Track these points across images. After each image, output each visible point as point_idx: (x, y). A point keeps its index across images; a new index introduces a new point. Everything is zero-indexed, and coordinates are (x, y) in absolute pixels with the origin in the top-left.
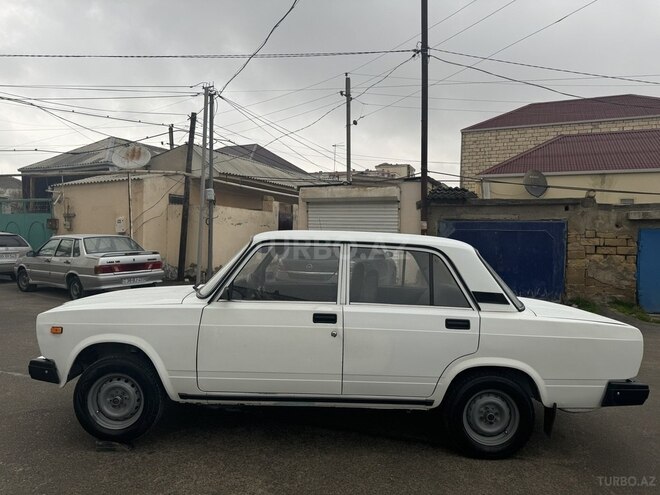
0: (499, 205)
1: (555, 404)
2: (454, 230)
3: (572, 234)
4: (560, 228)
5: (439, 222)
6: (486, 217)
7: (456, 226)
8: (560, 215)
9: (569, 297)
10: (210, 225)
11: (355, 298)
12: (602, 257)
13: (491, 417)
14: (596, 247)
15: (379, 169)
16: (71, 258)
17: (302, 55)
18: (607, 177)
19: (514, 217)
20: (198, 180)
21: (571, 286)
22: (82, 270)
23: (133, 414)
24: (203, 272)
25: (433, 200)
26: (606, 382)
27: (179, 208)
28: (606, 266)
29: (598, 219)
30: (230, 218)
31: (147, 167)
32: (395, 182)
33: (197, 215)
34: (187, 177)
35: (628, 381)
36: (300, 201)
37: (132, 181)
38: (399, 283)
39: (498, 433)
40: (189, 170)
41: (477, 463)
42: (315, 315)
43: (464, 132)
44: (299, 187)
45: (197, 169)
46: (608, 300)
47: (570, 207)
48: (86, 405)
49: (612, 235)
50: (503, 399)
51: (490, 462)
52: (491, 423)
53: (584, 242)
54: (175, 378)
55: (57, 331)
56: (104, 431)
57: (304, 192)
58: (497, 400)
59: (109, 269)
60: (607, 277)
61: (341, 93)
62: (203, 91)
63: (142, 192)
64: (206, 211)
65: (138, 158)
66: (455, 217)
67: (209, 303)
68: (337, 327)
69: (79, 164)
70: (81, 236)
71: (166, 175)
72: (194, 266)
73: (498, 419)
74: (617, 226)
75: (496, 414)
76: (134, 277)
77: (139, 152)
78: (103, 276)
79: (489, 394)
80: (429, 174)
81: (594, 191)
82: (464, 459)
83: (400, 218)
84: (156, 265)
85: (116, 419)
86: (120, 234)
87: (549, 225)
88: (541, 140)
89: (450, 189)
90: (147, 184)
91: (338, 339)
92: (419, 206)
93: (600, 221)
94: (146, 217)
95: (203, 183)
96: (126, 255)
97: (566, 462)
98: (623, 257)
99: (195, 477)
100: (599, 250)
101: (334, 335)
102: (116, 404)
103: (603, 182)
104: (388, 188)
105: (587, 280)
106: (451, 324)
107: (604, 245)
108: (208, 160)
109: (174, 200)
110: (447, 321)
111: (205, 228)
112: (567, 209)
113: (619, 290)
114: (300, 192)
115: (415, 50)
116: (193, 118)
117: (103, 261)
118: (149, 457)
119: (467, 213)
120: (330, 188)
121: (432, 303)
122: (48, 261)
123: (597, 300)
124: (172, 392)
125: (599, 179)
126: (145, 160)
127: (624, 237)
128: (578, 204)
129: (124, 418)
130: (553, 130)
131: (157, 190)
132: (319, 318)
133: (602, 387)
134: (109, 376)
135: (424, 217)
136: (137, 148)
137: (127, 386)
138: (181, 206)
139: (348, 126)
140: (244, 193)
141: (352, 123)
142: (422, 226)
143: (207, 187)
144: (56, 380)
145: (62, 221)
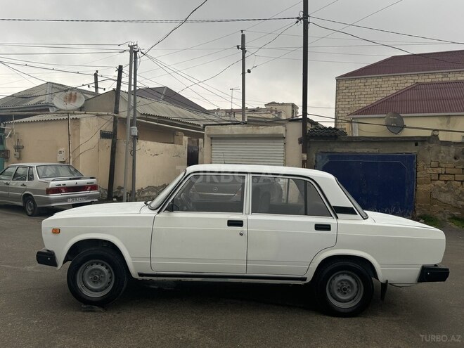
0: (363, 141)
1: (387, 281)
2: (328, 160)
3: (421, 164)
4: (411, 159)
5: (316, 154)
6: (353, 150)
7: (330, 157)
8: (411, 149)
9: (418, 214)
10: (134, 156)
11: (255, 210)
12: (443, 182)
13: (345, 289)
14: (439, 174)
15: (268, 107)
16: (26, 182)
17: (208, 21)
18: (452, 118)
19: (375, 151)
20: (124, 120)
21: (419, 205)
22: (35, 191)
23: (106, 287)
24: (128, 193)
25: (312, 137)
26: (421, 266)
27: (108, 142)
28: (446, 189)
29: (440, 152)
30: (149, 150)
31: (81, 109)
32: (281, 122)
33: (123, 147)
34: (115, 117)
35: (435, 265)
36: (206, 137)
37: (71, 120)
38: (285, 201)
39: (350, 300)
40: (116, 111)
41: (336, 319)
42: (229, 221)
43: (339, 79)
44: (205, 125)
45: (123, 112)
46: (447, 216)
47: (419, 143)
48: (76, 281)
49: (450, 165)
50: (353, 277)
51: (344, 319)
52: (345, 293)
53: (430, 171)
54: (136, 262)
55: (56, 231)
56: (87, 298)
57: (209, 130)
58: (349, 278)
59: (57, 190)
60: (447, 198)
61: (238, 47)
62: (129, 48)
63: (79, 129)
64: (131, 144)
65: (74, 101)
66: (329, 150)
67: (158, 213)
68: (243, 229)
69: (24, 105)
70: (34, 165)
71: (98, 115)
72: (120, 188)
73: (350, 290)
74: (455, 158)
75: (349, 287)
76: (76, 197)
77: (75, 96)
78: (53, 196)
79: (343, 274)
80: (308, 116)
81: (438, 130)
82: (327, 317)
83: (285, 151)
84: (94, 187)
85: (96, 291)
86: (61, 162)
87: (402, 157)
88: (402, 86)
89: (325, 128)
90: (83, 122)
91: (244, 237)
92: (300, 141)
93: (443, 154)
94: (82, 149)
95: (129, 122)
96: (70, 179)
97: (394, 319)
98: (460, 183)
99: (151, 326)
100: (442, 177)
101: (241, 234)
102: (95, 281)
103: (448, 122)
104: (276, 127)
105: (432, 200)
106: (319, 227)
107: (445, 173)
108: (132, 104)
109: (104, 135)
110: (316, 225)
111: (130, 158)
112: (416, 145)
113: (457, 208)
114: (206, 129)
115: (298, 18)
116: (120, 69)
117: (53, 184)
118: (118, 315)
119: (338, 148)
120: (230, 127)
121: (306, 214)
122: (7, 184)
123: (440, 216)
124: (134, 272)
125: (446, 120)
126: (80, 103)
127: (460, 167)
128: (425, 141)
129: (101, 290)
130: (411, 78)
131: (90, 127)
132: (231, 223)
133: (419, 269)
134: (91, 261)
135: (304, 151)
136: (73, 93)
137: (103, 268)
138: (110, 141)
139: (243, 74)
140: (160, 130)
141: (246, 71)
142: (303, 158)
143: (131, 126)
144: (55, 264)
145: (12, 151)
